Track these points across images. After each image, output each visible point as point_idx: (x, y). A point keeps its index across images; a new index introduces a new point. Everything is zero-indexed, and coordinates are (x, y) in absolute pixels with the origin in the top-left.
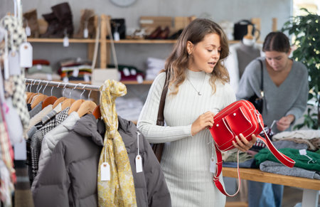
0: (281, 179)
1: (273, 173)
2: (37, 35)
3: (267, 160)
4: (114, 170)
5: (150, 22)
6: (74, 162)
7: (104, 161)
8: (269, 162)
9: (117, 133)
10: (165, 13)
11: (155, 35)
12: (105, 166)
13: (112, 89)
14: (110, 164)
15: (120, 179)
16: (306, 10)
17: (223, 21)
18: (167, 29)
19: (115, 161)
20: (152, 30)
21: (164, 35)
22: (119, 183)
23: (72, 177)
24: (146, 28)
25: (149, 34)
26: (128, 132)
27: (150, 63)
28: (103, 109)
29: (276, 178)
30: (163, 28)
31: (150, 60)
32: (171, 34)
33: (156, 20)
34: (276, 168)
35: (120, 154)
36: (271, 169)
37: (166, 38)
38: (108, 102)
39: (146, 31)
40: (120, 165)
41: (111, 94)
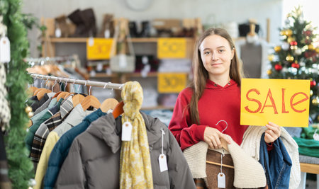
2: (66, 35)
6: (90, 160)
12: (127, 125)
23: (87, 176)
26: (152, 129)
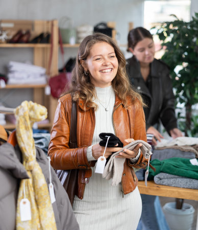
0: (179, 193)
1: (169, 185)
3: (162, 172)
4: (35, 207)
5: (11, 25)
7: (23, 198)
8: (164, 174)
9: (37, 163)
10: (24, 16)
11: (16, 38)
12: (24, 203)
13: (32, 113)
14: (30, 200)
15: (42, 217)
16: (175, 16)
17: (83, 25)
18: (28, 33)
19: (35, 196)
20: (13, 33)
21: (25, 38)
22: (40, 221)
24: (7, 32)
25: (10, 37)
27: (11, 67)
28: (20, 137)
29: (173, 192)
30: (24, 32)
31: (12, 63)
32: (32, 38)
33: (16, 23)
34: (172, 180)
35: (41, 189)
36: (166, 181)
37: (27, 42)
38: (27, 128)
39: (8, 35)
40: (41, 201)
41: (30, 118)
